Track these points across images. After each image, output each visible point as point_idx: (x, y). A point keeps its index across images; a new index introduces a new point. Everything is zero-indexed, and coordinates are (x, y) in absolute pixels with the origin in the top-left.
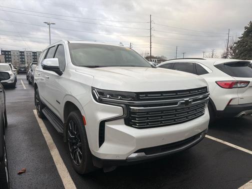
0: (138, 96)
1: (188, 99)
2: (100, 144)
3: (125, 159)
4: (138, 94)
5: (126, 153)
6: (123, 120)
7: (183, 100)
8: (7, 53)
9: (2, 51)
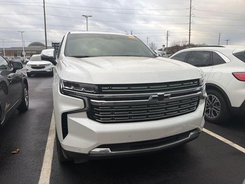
0: (100, 88)
1: (163, 93)
2: (64, 136)
3: (87, 153)
4: (100, 86)
5: (87, 147)
6: (85, 114)
7: (157, 94)
8: (56, 45)
9: (52, 43)
